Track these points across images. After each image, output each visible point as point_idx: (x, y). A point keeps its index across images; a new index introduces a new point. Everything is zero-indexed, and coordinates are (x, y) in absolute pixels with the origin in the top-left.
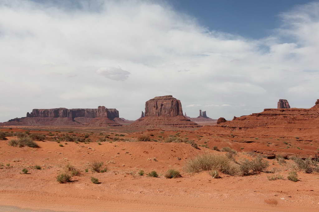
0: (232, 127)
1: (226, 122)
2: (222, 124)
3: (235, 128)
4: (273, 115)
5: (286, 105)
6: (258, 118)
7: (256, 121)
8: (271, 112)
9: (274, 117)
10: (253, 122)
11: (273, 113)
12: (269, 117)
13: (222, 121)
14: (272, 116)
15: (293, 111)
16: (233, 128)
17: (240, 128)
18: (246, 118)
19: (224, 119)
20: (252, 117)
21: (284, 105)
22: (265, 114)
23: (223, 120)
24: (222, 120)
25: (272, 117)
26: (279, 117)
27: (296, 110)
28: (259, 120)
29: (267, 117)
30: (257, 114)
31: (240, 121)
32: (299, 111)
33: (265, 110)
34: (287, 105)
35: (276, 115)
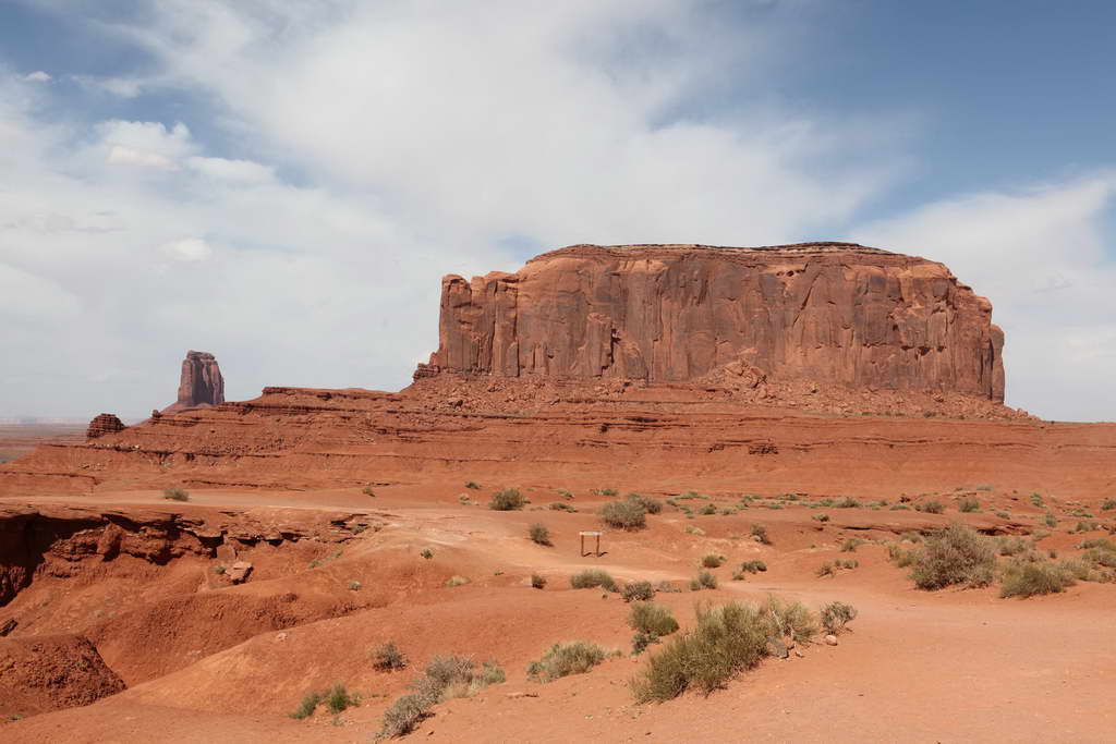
0: (156, 453)
1: (124, 432)
2: (109, 440)
3: (167, 454)
4: (297, 410)
5: (208, 371)
6: (246, 418)
7: (237, 429)
8: (291, 401)
9: (304, 418)
10: (230, 433)
11: (296, 404)
12: (285, 419)
13: (107, 429)
14: (295, 414)
15: (355, 398)
16: (159, 454)
17: (190, 457)
18: (198, 419)
19: (117, 421)
20: (222, 414)
21: (204, 371)
22: (268, 407)
23: (112, 425)
24: (109, 424)
25: (296, 418)
26: (318, 418)
27: (366, 397)
28: (251, 429)
29: (277, 417)
30: (238, 405)
31: (179, 428)
32: (375, 399)
33: (268, 392)
34: (212, 371)
35: (308, 409)
